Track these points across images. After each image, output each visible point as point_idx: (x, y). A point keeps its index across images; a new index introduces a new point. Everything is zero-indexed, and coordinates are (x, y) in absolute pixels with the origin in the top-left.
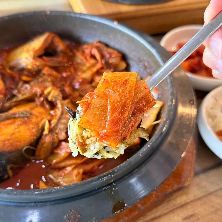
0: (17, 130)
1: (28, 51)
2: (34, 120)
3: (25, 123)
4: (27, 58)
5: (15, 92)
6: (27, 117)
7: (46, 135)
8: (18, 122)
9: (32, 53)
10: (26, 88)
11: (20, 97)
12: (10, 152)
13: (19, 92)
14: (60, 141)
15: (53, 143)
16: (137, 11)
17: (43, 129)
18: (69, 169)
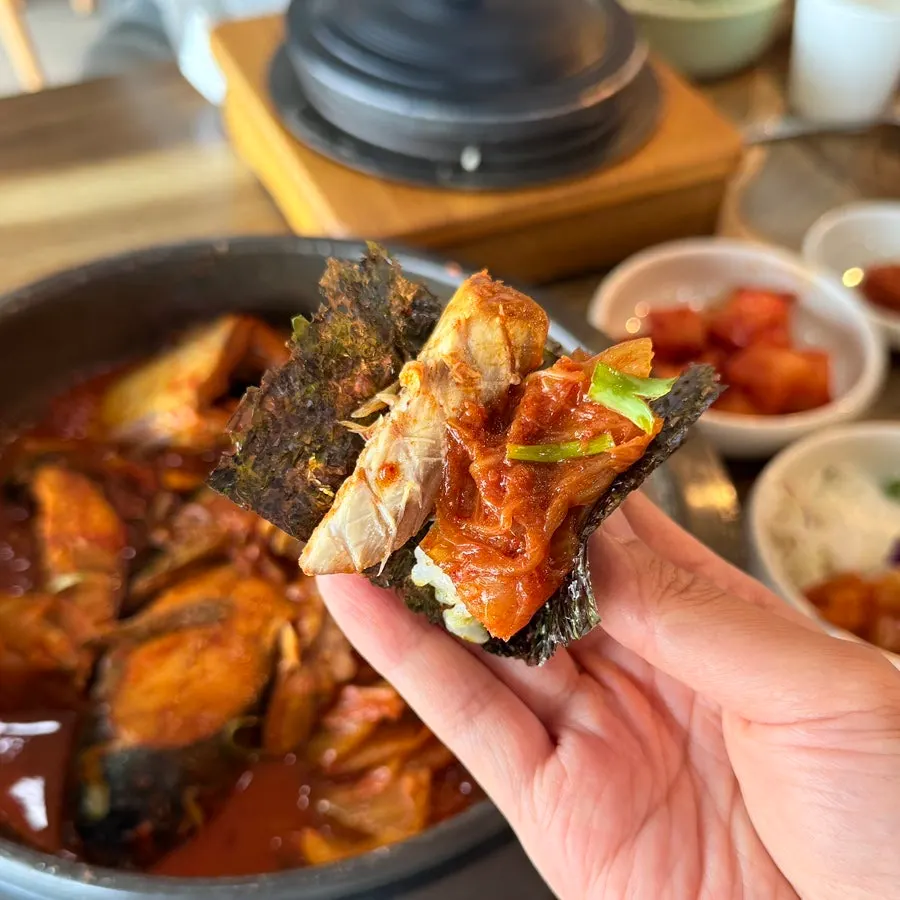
0: (195, 670)
1: (173, 387)
2: (242, 626)
3: (216, 641)
4: (174, 413)
5: (160, 537)
6: (222, 621)
7: (292, 673)
8: (193, 640)
9: (188, 394)
10: (195, 520)
11: (182, 554)
12: (187, 750)
13: (174, 535)
14: (339, 687)
15: (316, 696)
16: (504, 214)
17: (276, 654)
18: (383, 775)
